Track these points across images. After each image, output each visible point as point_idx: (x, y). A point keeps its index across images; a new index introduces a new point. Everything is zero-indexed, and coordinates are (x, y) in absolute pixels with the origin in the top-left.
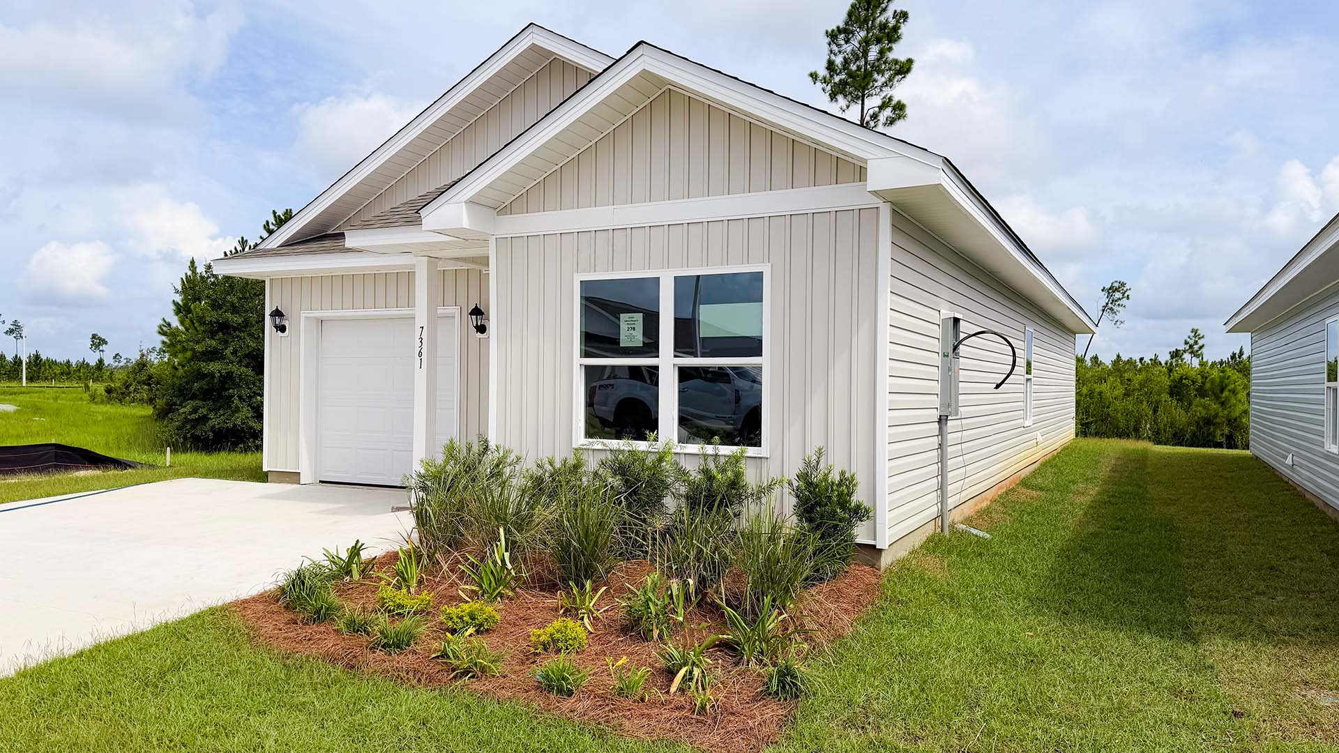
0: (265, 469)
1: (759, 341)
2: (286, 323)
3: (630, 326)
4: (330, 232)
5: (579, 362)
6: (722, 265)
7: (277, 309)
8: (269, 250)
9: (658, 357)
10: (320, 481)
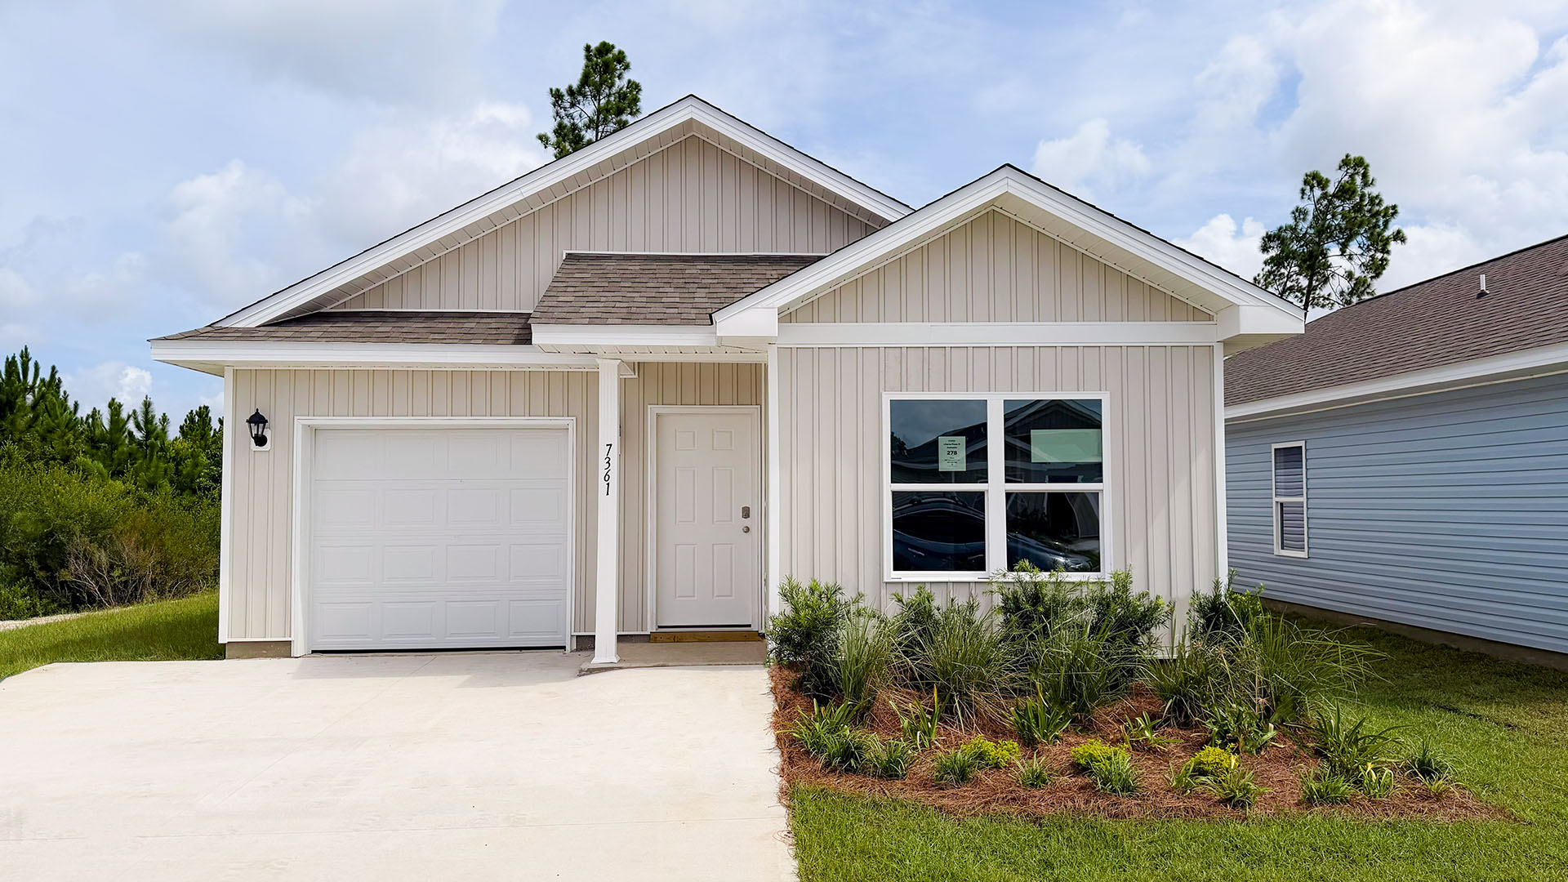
0: (221, 640)
1: (1099, 466)
2: (268, 433)
3: (949, 450)
4: (324, 310)
5: (889, 487)
6: (1056, 390)
7: (257, 412)
8: (237, 330)
9: (987, 482)
10: (313, 652)
